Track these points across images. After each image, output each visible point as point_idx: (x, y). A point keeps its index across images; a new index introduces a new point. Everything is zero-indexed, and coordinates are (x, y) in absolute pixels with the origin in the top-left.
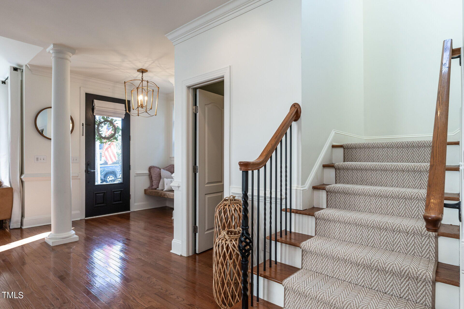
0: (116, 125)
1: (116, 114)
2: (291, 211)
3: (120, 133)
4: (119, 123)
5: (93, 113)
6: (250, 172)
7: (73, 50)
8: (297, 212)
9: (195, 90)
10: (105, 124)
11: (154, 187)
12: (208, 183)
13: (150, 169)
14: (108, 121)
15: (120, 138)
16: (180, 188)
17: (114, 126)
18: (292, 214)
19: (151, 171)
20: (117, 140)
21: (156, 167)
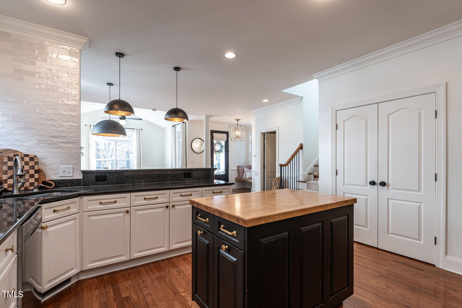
0: (222, 145)
1: (222, 140)
2: (299, 181)
3: (224, 149)
4: (223, 143)
5: (213, 139)
6: (283, 167)
7: (212, 116)
8: (301, 182)
9: (264, 134)
10: (217, 144)
11: (240, 177)
12: (270, 173)
13: (238, 167)
14: (219, 143)
15: (224, 151)
16: (258, 175)
17: (221, 145)
18: (299, 182)
19: (239, 168)
20: (223, 152)
21: (241, 166)
